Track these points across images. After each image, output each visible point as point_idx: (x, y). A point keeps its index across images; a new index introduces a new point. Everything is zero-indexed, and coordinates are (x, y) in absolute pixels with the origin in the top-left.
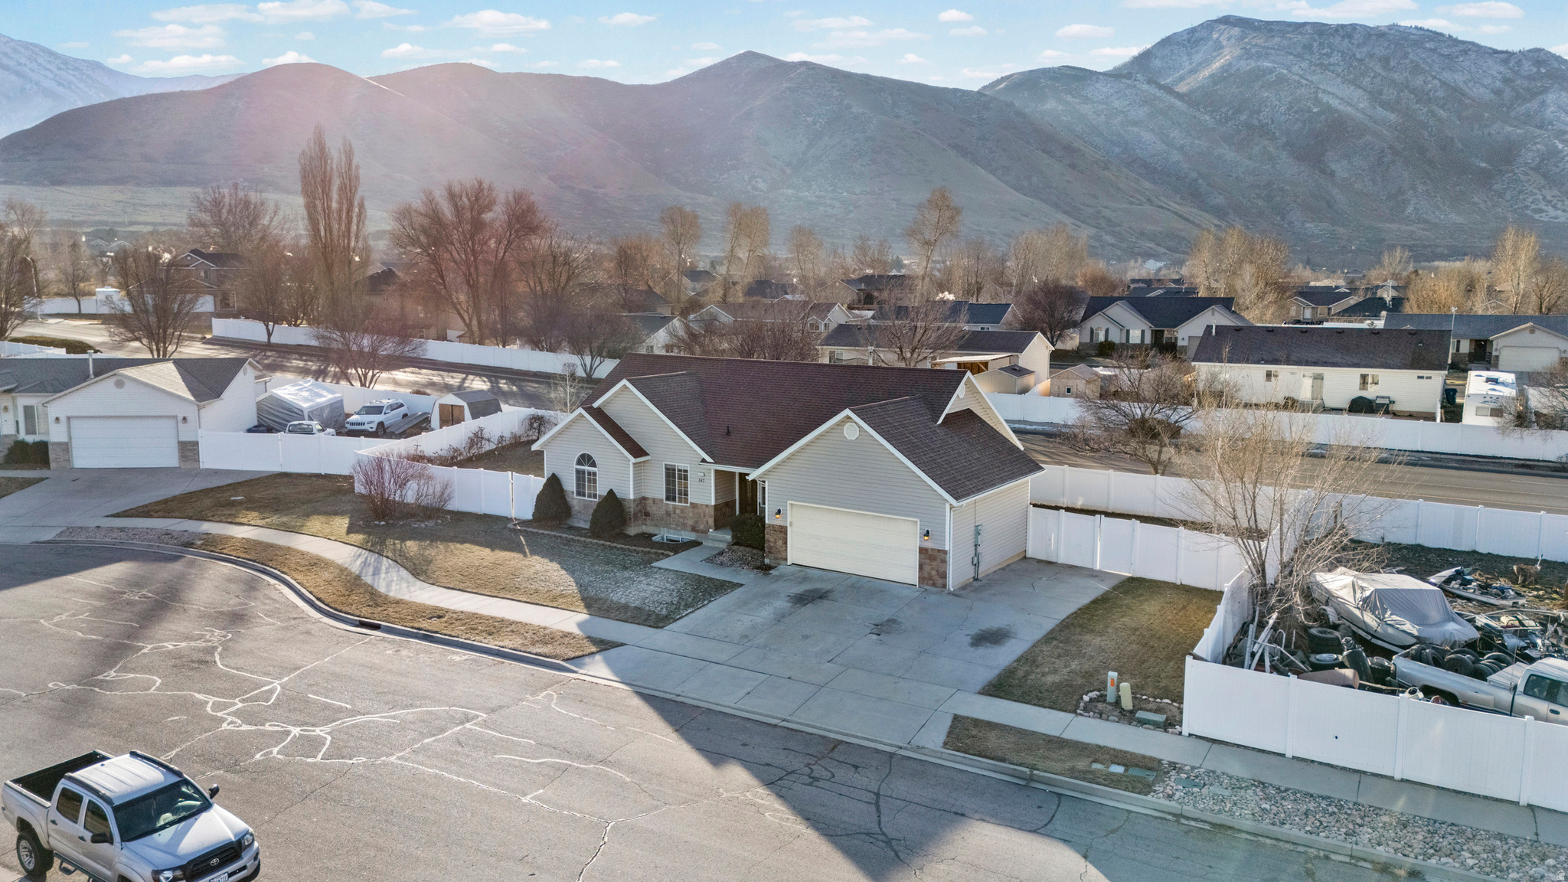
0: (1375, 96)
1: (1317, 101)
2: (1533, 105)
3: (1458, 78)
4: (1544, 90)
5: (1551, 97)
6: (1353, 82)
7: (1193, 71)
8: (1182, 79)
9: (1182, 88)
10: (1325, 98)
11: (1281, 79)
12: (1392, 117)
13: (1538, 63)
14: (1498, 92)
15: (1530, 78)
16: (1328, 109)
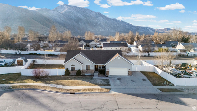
0: (83, 16)
1: (77, 16)
2: (98, 18)
3: (91, 14)
4: (99, 16)
5: (100, 17)
6: (81, 14)
7: (62, 11)
8: (61, 12)
9: (61, 13)
10: (78, 16)
11: (73, 13)
12: (85, 18)
13: (98, 13)
14: (95, 16)
15: (98, 15)
16: (78, 17)
